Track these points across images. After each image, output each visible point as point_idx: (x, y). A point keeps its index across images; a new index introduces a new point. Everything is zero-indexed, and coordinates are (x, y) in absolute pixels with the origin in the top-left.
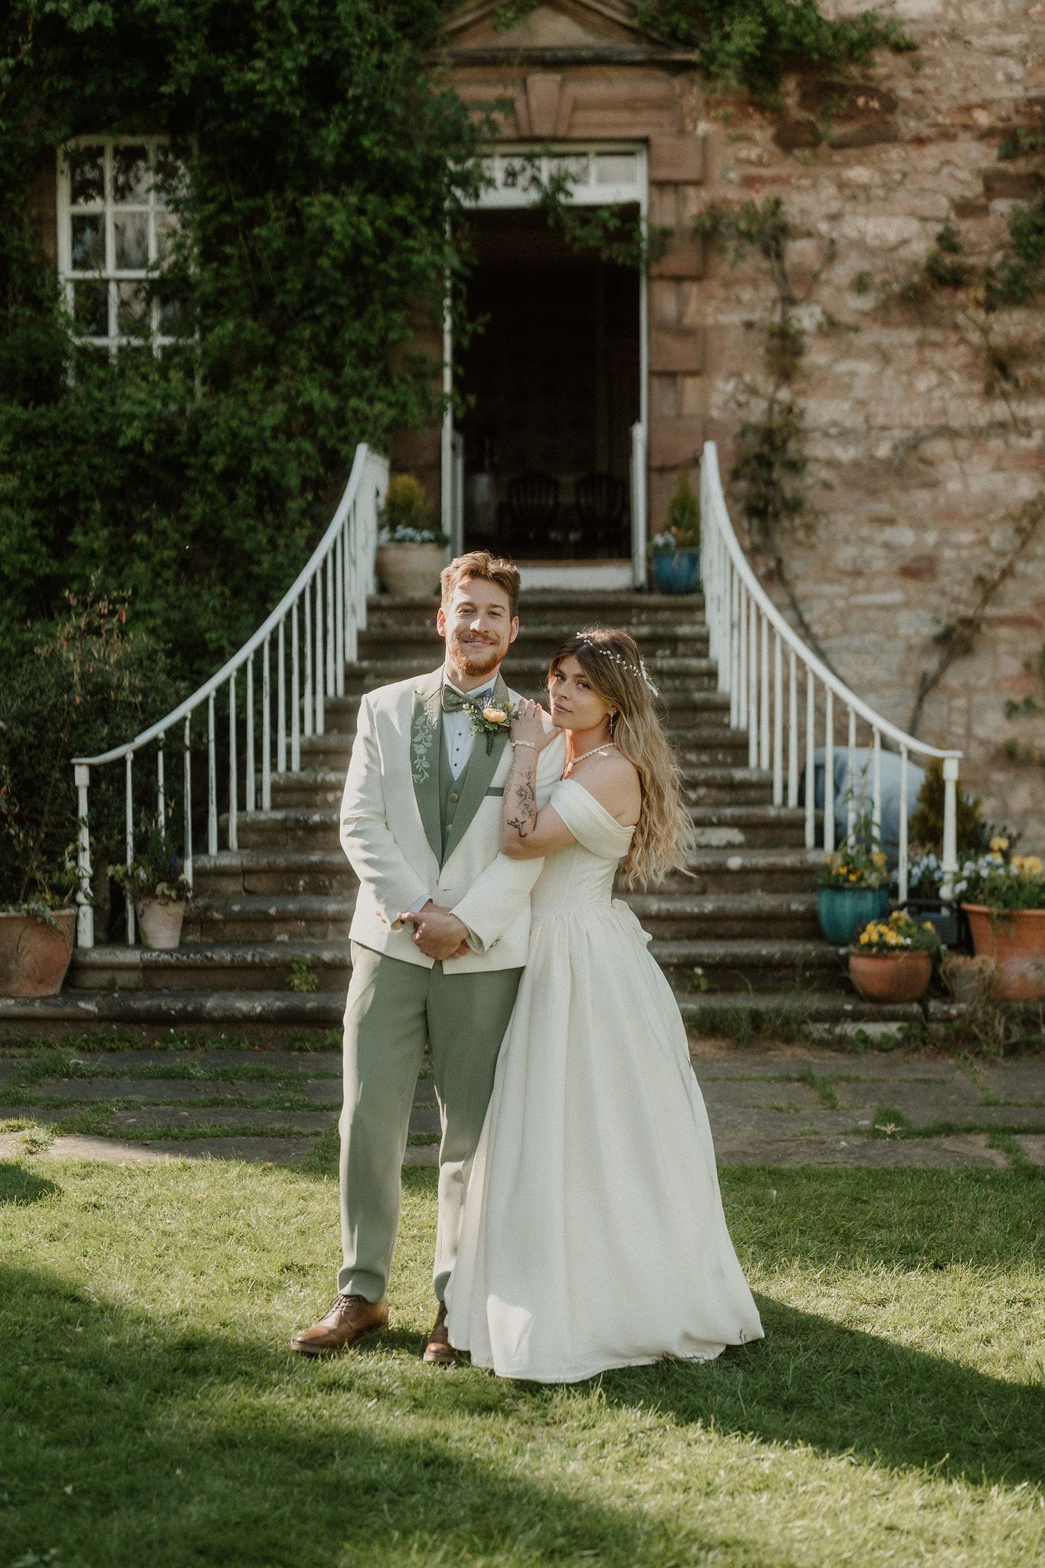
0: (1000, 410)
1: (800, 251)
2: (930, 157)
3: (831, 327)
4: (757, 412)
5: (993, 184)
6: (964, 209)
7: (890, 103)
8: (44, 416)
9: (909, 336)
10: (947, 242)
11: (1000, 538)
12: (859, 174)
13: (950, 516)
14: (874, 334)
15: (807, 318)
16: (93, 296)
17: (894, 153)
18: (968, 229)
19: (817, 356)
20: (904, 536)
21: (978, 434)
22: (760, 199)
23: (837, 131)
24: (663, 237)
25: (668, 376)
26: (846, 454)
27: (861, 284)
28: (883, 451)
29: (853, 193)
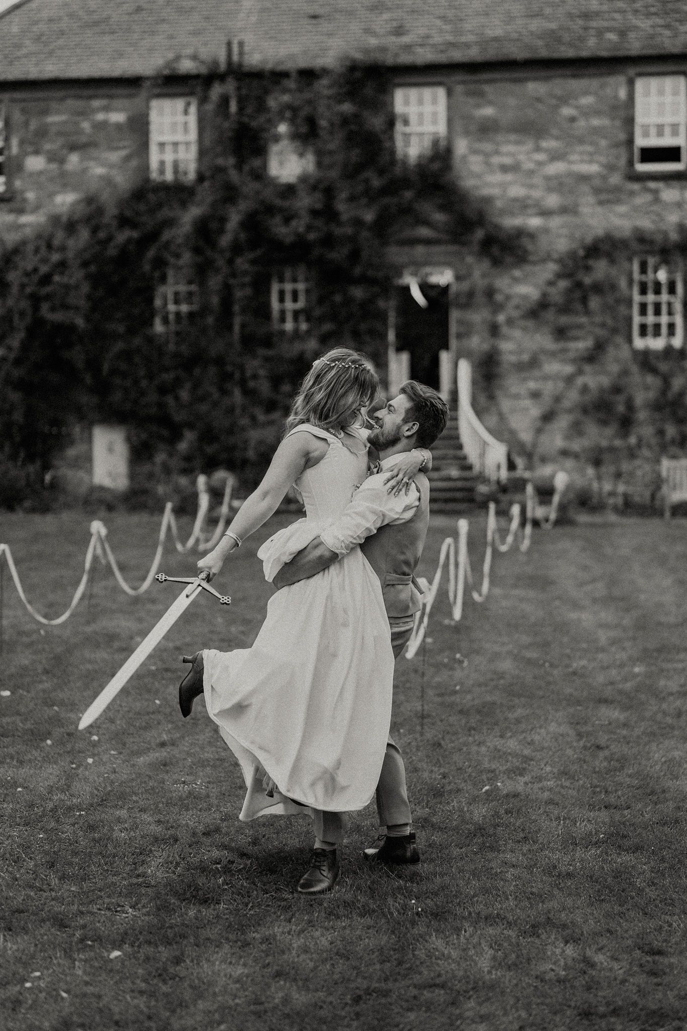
0: (561, 345)
1: (499, 298)
2: (537, 268)
3: (510, 322)
4: (486, 347)
5: (559, 276)
6: (551, 283)
7: (526, 251)
8: (270, 353)
9: (530, 324)
10: (544, 295)
11: (561, 385)
12: (517, 273)
13: (546, 378)
14: (522, 323)
15: (501, 318)
16: (283, 313)
17: (528, 268)
18: (552, 291)
19: (505, 330)
20: (532, 385)
21: (553, 354)
22: (486, 282)
23: (509, 259)
24: (458, 295)
25: (459, 336)
26: (513, 358)
27: (517, 307)
28: (525, 357)
29: (516, 280)
